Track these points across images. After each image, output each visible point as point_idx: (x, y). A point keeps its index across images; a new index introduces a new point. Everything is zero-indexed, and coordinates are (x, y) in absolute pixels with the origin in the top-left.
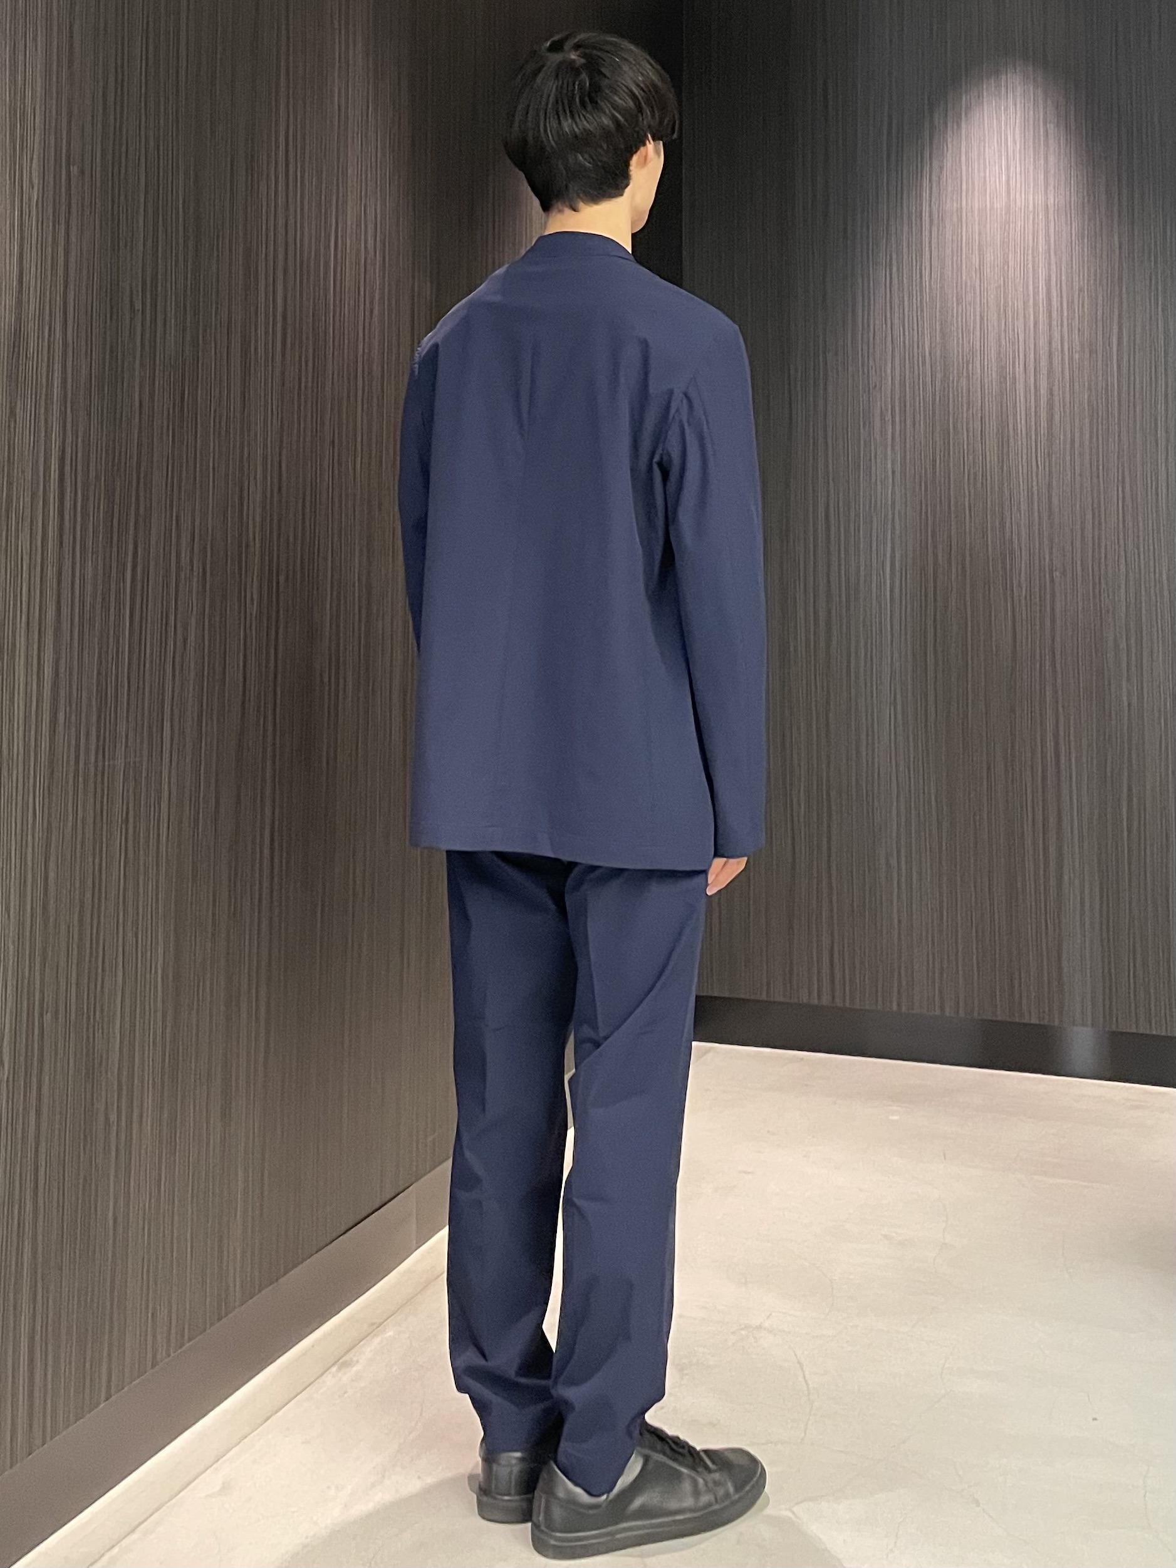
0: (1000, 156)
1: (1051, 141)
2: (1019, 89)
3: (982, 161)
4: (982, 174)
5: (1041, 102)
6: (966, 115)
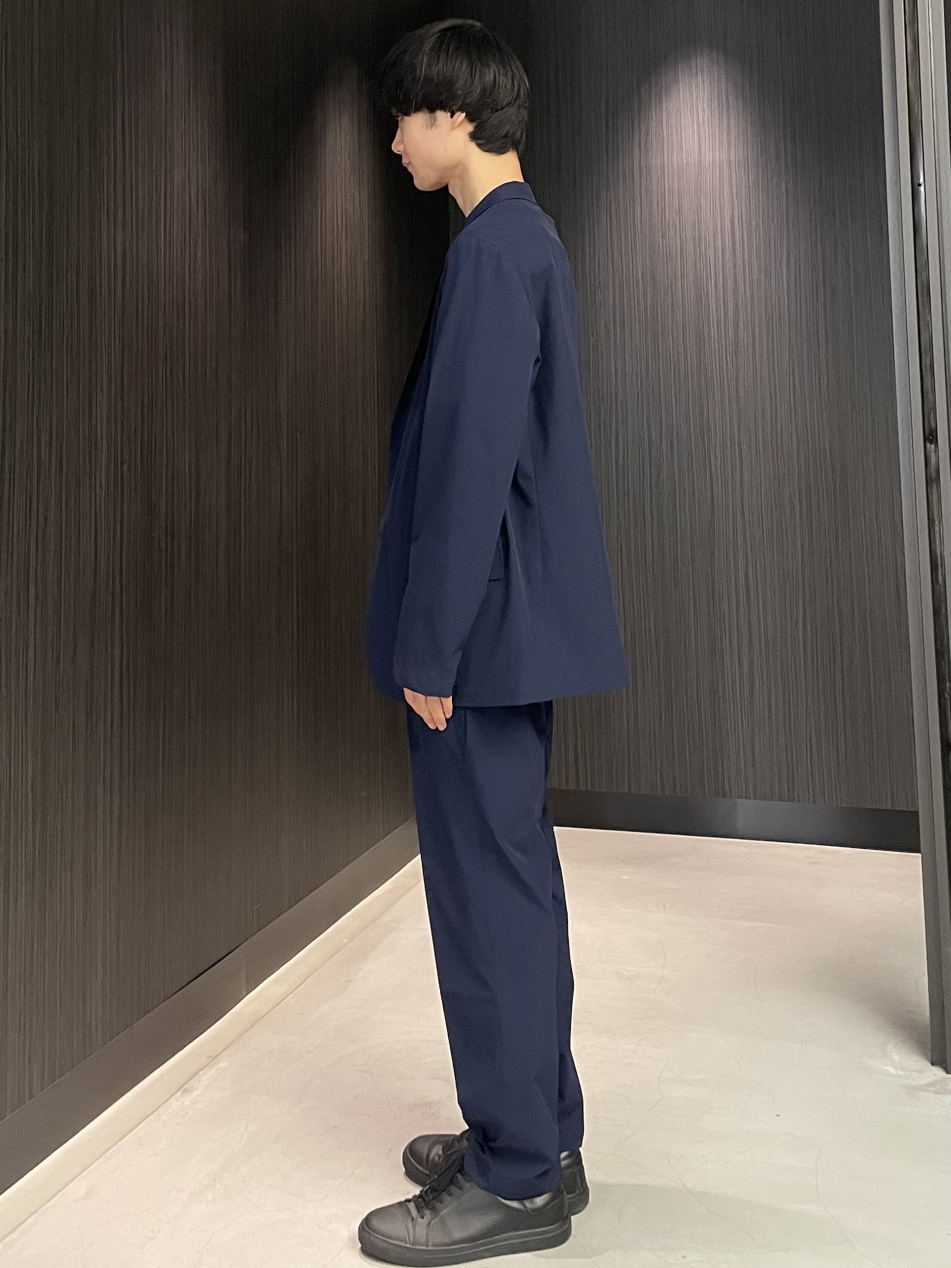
0: (693, 121)
1: (732, 111)
2: (705, 70)
3: (679, 127)
4: (679, 137)
5: (723, 80)
6: (666, 90)
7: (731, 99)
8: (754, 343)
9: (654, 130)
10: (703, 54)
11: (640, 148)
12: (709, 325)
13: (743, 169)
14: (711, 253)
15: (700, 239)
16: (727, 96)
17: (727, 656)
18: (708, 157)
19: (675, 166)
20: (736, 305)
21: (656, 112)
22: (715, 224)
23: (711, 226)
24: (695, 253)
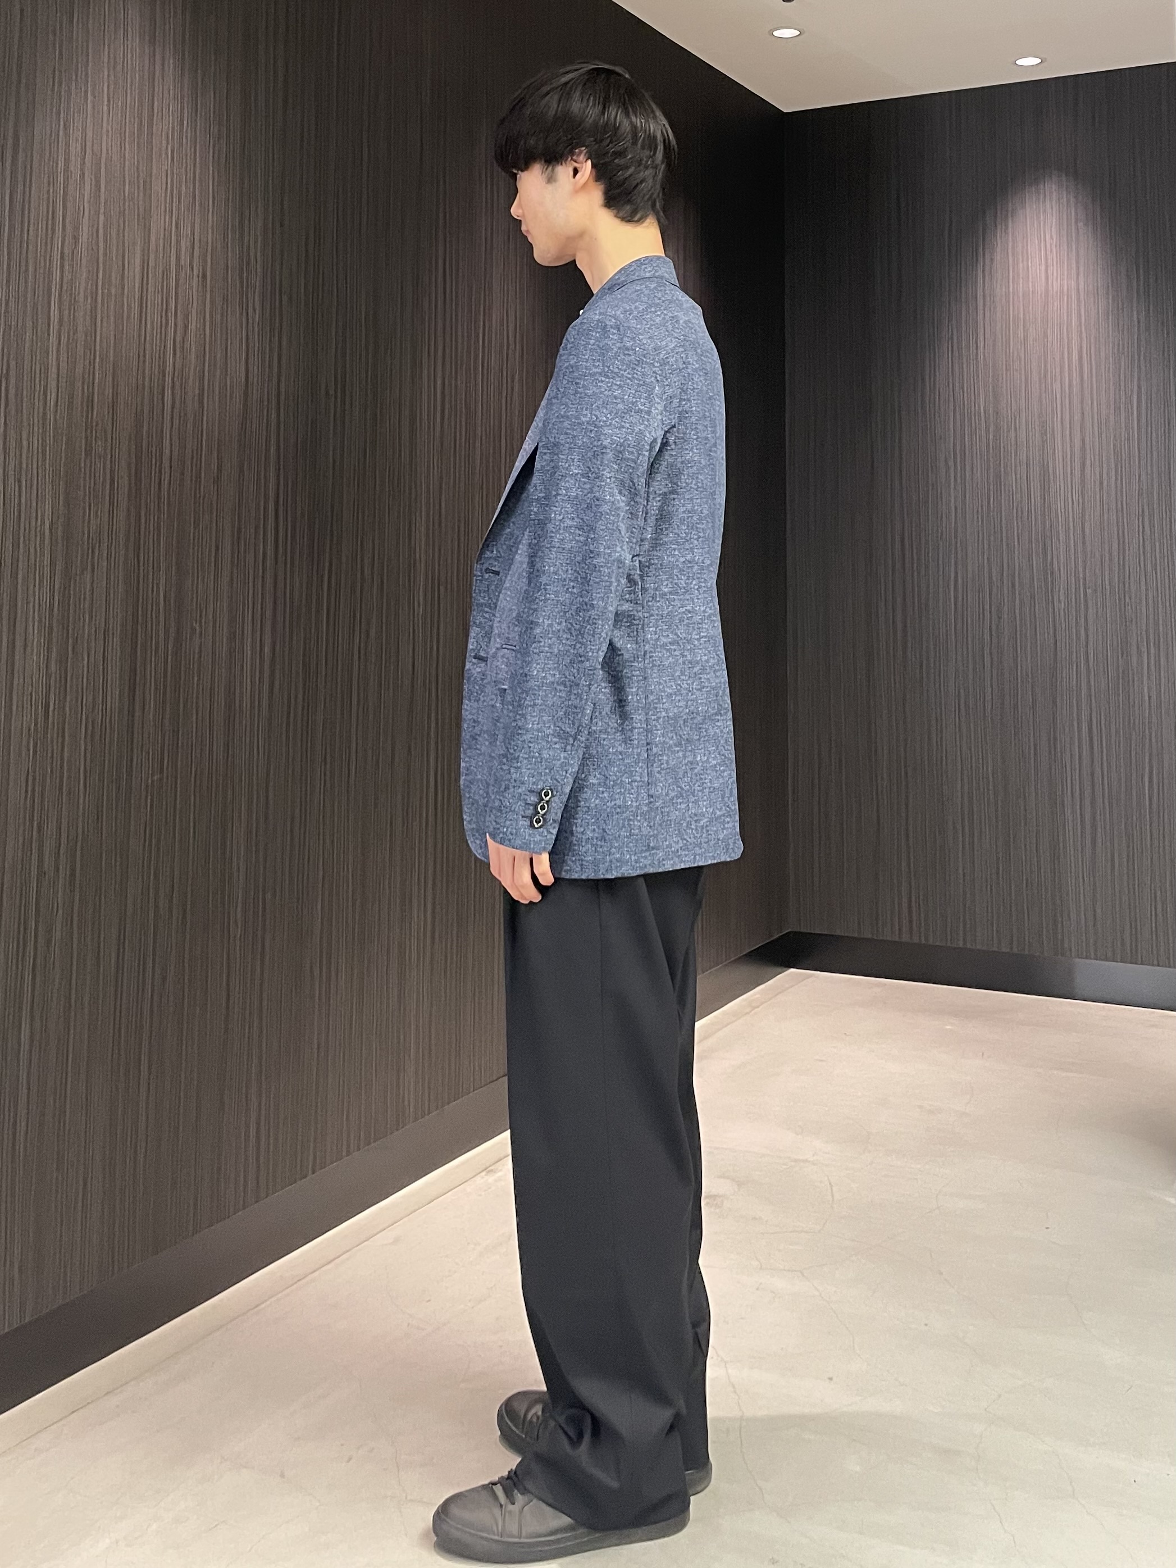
0: (1040, 250)
1: (1081, 236)
2: (1055, 196)
3: (1025, 257)
4: (1025, 267)
5: (1073, 205)
6: (1012, 216)
7: (1081, 224)
8: (1101, 483)
9: (999, 258)
10: (1051, 177)
11: (984, 277)
12: (1054, 460)
13: (1092, 299)
14: (1057, 386)
15: (1046, 371)
16: (1076, 222)
17: (1068, 812)
18: (1056, 286)
19: (1021, 294)
20: (1083, 441)
21: (1001, 237)
22: (1062, 358)
23: (1057, 359)
24: (1040, 386)
